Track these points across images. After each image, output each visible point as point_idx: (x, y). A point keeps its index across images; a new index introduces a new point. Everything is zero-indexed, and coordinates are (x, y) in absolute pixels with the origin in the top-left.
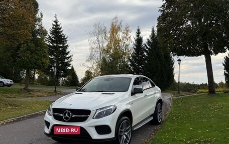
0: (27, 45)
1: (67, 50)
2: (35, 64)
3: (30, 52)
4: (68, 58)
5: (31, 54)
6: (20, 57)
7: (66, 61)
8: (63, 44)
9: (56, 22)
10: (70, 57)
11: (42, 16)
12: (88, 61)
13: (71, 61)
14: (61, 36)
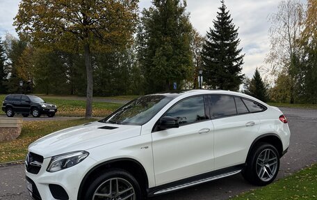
0: (164, 48)
1: (238, 48)
2: (173, 72)
3: (165, 58)
4: (239, 59)
5: (167, 60)
6: (154, 66)
7: (235, 64)
8: (232, 40)
9: (223, 9)
10: (241, 57)
11: (185, 4)
12: (268, 61)
13: (241, 63)
14: (229, 28)
